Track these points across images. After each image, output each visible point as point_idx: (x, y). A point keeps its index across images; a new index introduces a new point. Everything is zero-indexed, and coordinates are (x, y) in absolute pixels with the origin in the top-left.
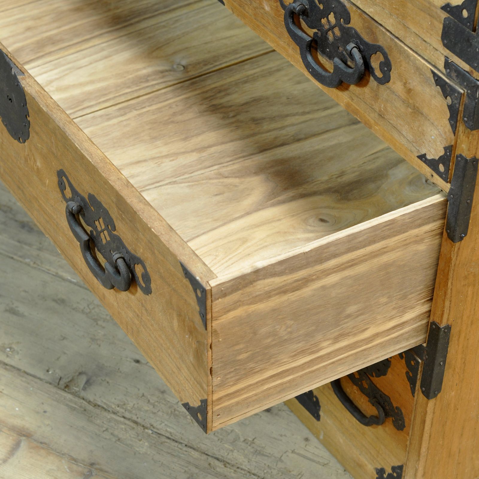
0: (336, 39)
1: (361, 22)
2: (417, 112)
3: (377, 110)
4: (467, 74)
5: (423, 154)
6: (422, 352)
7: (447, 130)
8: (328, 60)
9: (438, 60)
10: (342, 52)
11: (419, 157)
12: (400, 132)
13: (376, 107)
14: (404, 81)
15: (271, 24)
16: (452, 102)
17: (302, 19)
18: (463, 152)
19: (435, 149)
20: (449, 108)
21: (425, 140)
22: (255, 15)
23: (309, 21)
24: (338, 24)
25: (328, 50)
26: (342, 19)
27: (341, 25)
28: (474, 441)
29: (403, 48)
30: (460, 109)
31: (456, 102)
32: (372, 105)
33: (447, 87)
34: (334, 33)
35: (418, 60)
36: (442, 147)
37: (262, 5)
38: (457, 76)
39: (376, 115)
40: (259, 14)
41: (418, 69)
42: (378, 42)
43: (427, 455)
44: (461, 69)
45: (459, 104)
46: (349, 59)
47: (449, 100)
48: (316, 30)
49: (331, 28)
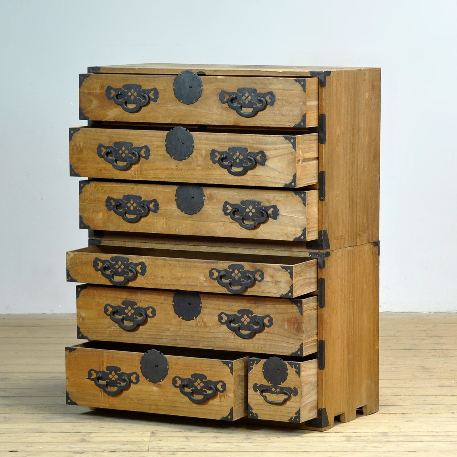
0: (239, 277)
2: (277, 282)
14: (270, 275)
20: (289, 273)
24: (239, 272)
25: (236, 283)
27: (241, 271)
46: (245, 281)
47: (289, 271)
48: (230, 279)
49: (237, 275)
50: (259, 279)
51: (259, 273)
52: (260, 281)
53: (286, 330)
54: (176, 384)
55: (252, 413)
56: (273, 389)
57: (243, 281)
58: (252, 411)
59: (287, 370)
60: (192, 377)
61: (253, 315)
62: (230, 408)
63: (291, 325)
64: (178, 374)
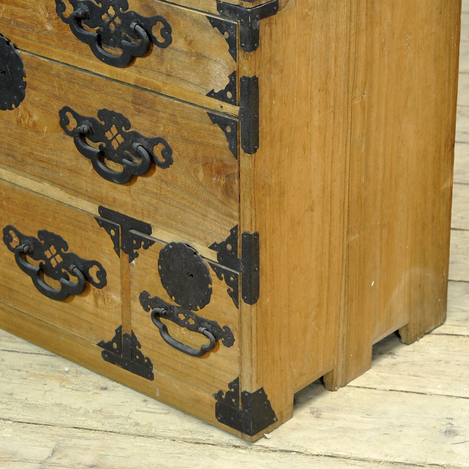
0: (118, 27)
1: (138, 4)
2: (200, 57)
3: (165, 72)
4: (238, 7)
5: (212, 91)
6: (238, 264)
7: (228, 61)
8: (113, 48)
9: (211, 6)
10: (125, 36)
11: (208, 95)
12: (188, 82)
13: (163, 70)
14: (185, 36)
15: (55, 40)
16: (229, 34)
17: (84, 23)
18: (245, 74)
19: (221, 82)
20: (227, 42)
21: (211, 77)
22: (38, 39)
23: (91, 22)
24: (118, 14)
25: (112, 40)
26: (121, 9)
27: (120, 13)
28: (290, 349)
29: (180, 9)
30: (237, 38)
31: (232, 33)
32: (159, 69)
33: (223, 24)
34: (114, 23)
35: (194, 13)
36: (227, 77)
37: (44, 27)
38: (229, 13)
39: (164, 76)
40: (42, 37)
41: (195, 21)
42: (156, 13)
43: (257, 360)
44: (232, 5)
45: (236, 34)
46: (132, 39)
47: (226, 34)
48: (98, 28)
49: (112, 20)
50: (161, 40)
51: (162, 26)
52: (163, 46)
53: (201, 184)
54: (11, 244)
55: (140, 354)
56: (182, 317)
57: (127, 39)
58: (139, 349)
59: (209, 281)
60: (39, 237)
61: (131, 130)
62: (116, 327)
63: (212, 176)
64: (13, 222)
